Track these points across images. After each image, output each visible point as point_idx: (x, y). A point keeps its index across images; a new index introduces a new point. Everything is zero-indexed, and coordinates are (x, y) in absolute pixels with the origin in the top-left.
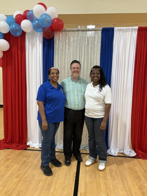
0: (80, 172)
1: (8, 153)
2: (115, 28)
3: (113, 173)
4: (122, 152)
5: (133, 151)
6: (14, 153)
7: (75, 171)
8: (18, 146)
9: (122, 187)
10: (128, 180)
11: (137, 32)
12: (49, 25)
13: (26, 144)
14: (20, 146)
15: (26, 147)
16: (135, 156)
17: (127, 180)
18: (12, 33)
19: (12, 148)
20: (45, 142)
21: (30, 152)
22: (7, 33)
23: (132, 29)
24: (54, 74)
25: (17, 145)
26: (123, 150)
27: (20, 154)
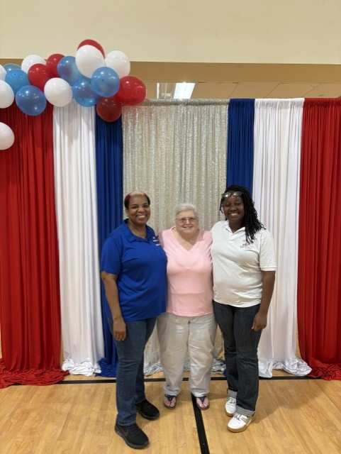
0: (206, 427)
1: (21, 396)
2: (256, 100)
3: (275, 421)
4: (279, 367)
5: (305, 363)
6: (35, 396)
7: (195, 425)
8: (42, 374)
9: (302, 451)
10: (310, 433)
11: (302, 109)
12: (114, 92)
13: (59, 367)
14: (47, 374)
15: (60, 377)
16: (310, 373)
17: (307, 433)
18: (22, 109)
19: (26, 381)
20: (125, 368)
21: (75, 387)
22: (6, 109)
23: (293, 104)
24: (138, 207)
25: (39, 372)
26: (284, 363)
27: (51, 395)
